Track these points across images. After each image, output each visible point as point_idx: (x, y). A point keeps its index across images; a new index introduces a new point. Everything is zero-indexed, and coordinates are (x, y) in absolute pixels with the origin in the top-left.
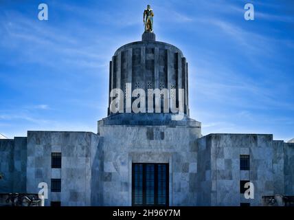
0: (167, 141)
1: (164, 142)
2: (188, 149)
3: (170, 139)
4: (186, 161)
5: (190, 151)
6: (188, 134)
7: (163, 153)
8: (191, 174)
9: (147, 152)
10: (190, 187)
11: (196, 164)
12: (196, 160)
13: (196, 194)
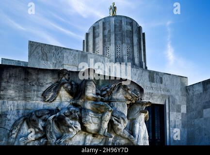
0: (165, 85)
1: (162, 86)
2: (180, 93)
3: (167, 84)
4: (179, 103)
5: (182, 95)
6: (179, 82)
7: (162, 95)
8: (183, 114)
9: (150, 93)
10: (182, 124)
11: (186, 106)
12: (185, 103)
13: (186, 130)
